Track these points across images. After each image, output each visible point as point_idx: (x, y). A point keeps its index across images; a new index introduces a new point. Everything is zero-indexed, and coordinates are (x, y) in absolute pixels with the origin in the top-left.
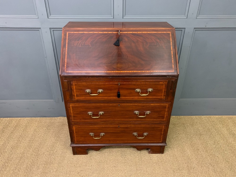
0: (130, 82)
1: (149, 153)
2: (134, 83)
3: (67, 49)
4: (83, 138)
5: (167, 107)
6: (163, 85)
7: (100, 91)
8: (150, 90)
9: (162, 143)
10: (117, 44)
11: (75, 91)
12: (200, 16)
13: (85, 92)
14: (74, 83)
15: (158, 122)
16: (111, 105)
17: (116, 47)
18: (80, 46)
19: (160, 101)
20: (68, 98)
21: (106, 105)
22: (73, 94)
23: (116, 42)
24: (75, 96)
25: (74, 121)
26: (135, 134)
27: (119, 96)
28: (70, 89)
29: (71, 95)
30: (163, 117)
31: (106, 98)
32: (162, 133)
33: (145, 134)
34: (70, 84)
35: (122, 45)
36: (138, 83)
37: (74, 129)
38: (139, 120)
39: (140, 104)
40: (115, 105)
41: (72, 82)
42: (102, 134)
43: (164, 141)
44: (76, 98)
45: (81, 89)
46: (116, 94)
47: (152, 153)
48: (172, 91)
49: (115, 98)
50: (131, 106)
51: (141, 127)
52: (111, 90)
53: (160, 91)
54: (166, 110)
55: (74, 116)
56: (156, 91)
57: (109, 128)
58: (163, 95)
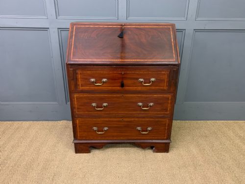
0: (133, 71)
1: (154, 152)
2: (137, 72)
3: (73, 40)
4: (86, 133)
5: (170, 98)
6: (165, 74)
7: (105, 80)
8: (153, 79)
9: (167, 139)
10: (121, 36)
11: (80, 80)
12: (199, 19)
13: (90, 81)
14: (79, 72)
15: (162, 115)
16: (115, 96)
17: (119, 39)
18: (86, 38)
19: (163, 92)
20: (73, 87)
21: (110, 96)
22: (78, 83)
23: (120, 34)
24: (80, 85)
25: (78, 113)
26: (139, 128)
27: (122, 85)
28: (75, 78)
29: (76, 85)
30: (166, 110)
31: (110, 88)
32: (167, 128)
33: (149, 129)
34: (75, 73)
35: (126, 37)
36: (141, 72)
37: (77, 122)
38: (143, 112)
39: (143, 96)
40: (118, 96)
41: (77, 71)
42: (106, 128)
43: (169, 137)
44: (81, 88)
45: (86, 79)
46: (120, 84)
47: (157, 152)
48: (174, 81)
49: (119, 88)
50: (134, 97)
51: (145, 121)
52: (115, 79)
53: (162, 81)
54: (170, 102)
55: (78, 108)
56: (159, 81)
57: (113, 121)
58: (165, 85)
